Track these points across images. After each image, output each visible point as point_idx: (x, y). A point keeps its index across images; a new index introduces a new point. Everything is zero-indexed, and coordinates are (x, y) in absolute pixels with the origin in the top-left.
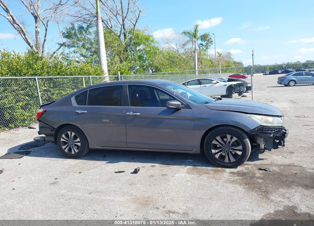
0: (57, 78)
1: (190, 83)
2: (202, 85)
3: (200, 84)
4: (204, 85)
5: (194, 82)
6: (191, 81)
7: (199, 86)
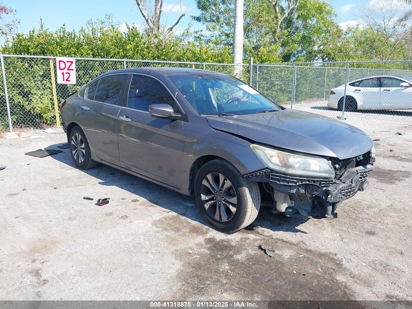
0: (154, 63)
1: (364, 82)
2: (383, 89)
3: (380, 85)
4: (385, 88)
5: (370, 82)
6: (366, 80)
7: (378, 89)
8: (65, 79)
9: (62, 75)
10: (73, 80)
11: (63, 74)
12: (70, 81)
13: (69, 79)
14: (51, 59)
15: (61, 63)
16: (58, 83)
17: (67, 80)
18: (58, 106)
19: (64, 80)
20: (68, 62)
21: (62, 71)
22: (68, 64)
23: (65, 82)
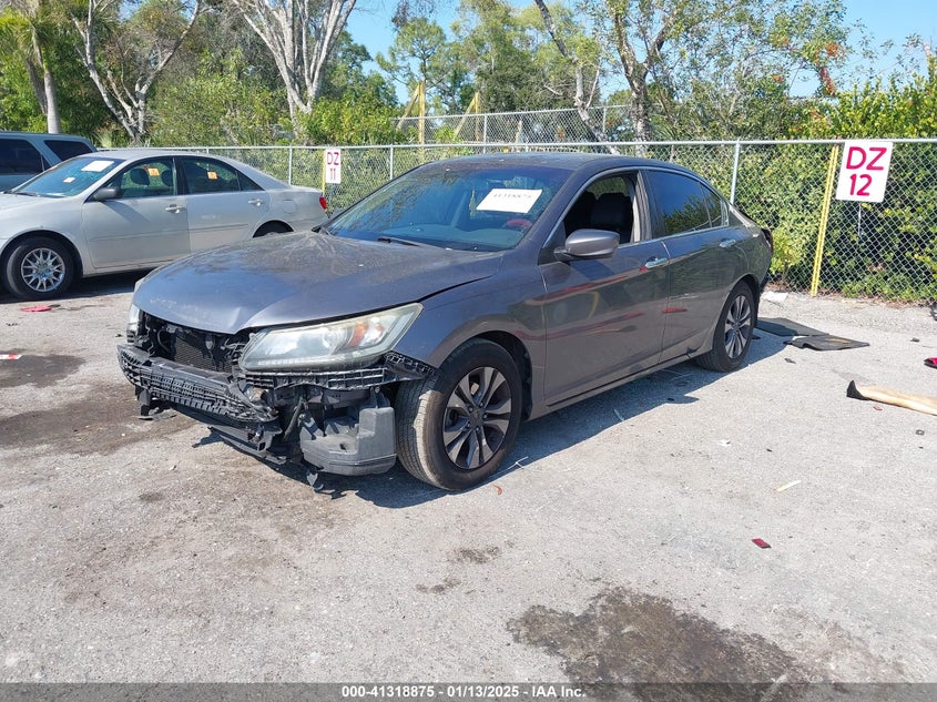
8: (856, 191)
9: (851, 181)
10: (877, 193)
11: (853, 177)
12: (867, 194)
13: (865, 191)
14: (833, 145)
15: (855, 153)
16: (837, 198)
17: (861, 193)
18: (823, 256)
19: (852, 193)
20: (872, 149)
21: (852, 172)
22: (871, 156)
23: (856, 198)
